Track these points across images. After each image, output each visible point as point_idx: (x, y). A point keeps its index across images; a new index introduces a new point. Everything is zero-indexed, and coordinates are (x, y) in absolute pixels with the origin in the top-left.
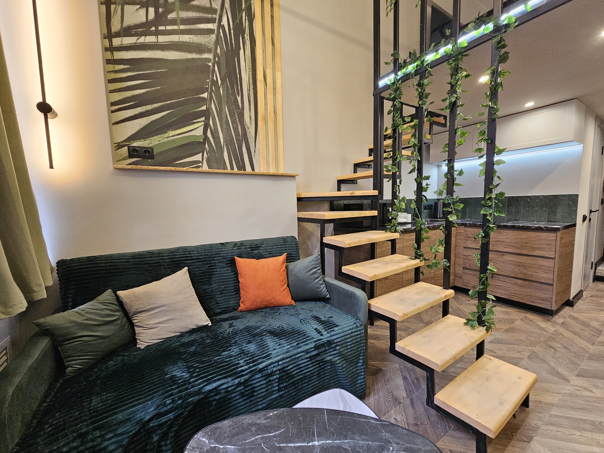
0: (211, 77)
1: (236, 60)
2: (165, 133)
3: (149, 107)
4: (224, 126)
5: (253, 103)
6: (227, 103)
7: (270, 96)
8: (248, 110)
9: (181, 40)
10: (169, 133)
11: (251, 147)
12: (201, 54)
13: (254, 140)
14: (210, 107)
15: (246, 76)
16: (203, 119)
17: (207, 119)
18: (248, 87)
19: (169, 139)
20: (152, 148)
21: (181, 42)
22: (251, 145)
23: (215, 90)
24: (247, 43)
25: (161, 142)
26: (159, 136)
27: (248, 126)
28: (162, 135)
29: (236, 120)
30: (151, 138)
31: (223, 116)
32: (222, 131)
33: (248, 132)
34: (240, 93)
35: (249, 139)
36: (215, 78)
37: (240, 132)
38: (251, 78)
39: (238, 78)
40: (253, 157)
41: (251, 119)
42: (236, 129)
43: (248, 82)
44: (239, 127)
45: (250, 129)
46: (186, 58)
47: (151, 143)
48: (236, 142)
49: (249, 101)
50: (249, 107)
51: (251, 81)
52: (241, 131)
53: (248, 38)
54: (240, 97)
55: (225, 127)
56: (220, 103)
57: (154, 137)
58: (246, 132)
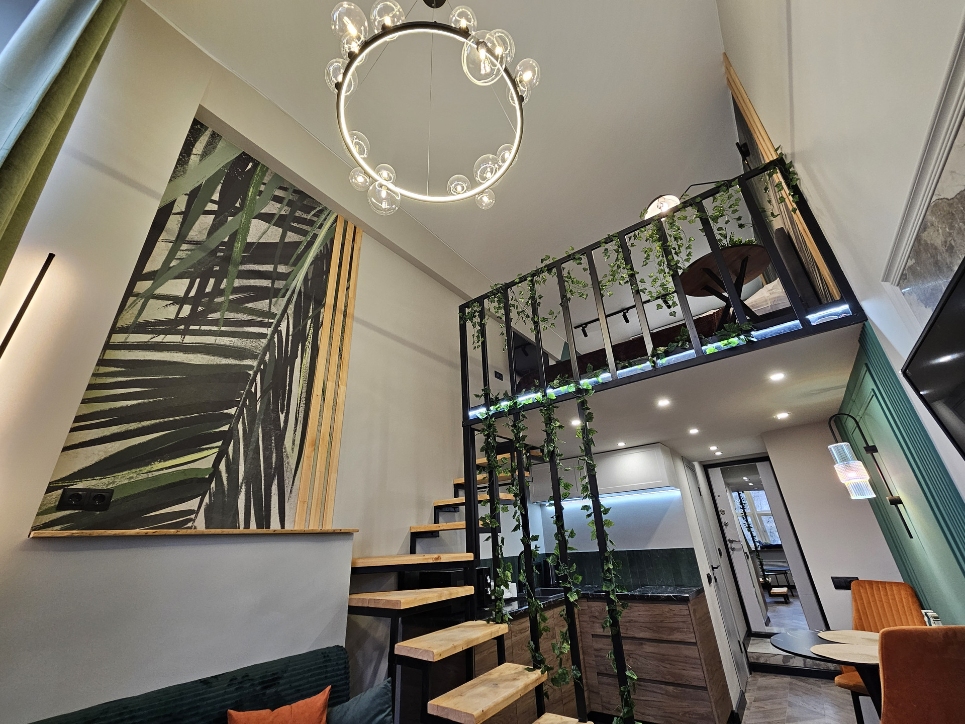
0: (247, 387)
1: (289, 370)
2: (147, 465)
3: (133, 426)
4: (251, 454)
5: (302, 423)
6: (264, 422)
7: (327, 414)
8: (293, 432)
9: (217, 342)
10: (153, 466)
11: (286, 486)
12: (241, 360)
13: (293, 474)
14: (235, 427)
15: (297, 388)
16: (219, 443)
17: (226, 445)
18: (299, 402)
19: (150, 475)
20: (111, 492)
21: (217, 345)
22: (286, 481)
23: (250, 404)
24: (307, 351)
25: (132, 480)
26: (134, 470)
27: (288, 454)
28: (140, 469)
29: (271, 445)
30: (117, 474)
31: (253, 439)
32: (245, 462)
33: (286, 462)
34: (285, 409)
35: (285, 472)
36: (253, 390)
37: (274, 462)
38: (304, 391)
39: (287, 391)
40: (286, 500)
41: (293, 444)
42: (267, 459)
43: (300, 396)
44: (274, 455)
45: (290, 458)
46: (219, 363)
47: (113, 483)
48: (263, 478)
49: (297, 419)
50: (295, 428)
51: (304, 395)
52: (276, 462)
53: (310, 346)
54: (284, 414)
55: (251, 456)
56: (252, 422)
57: (123, 473)
58: (283, 462)
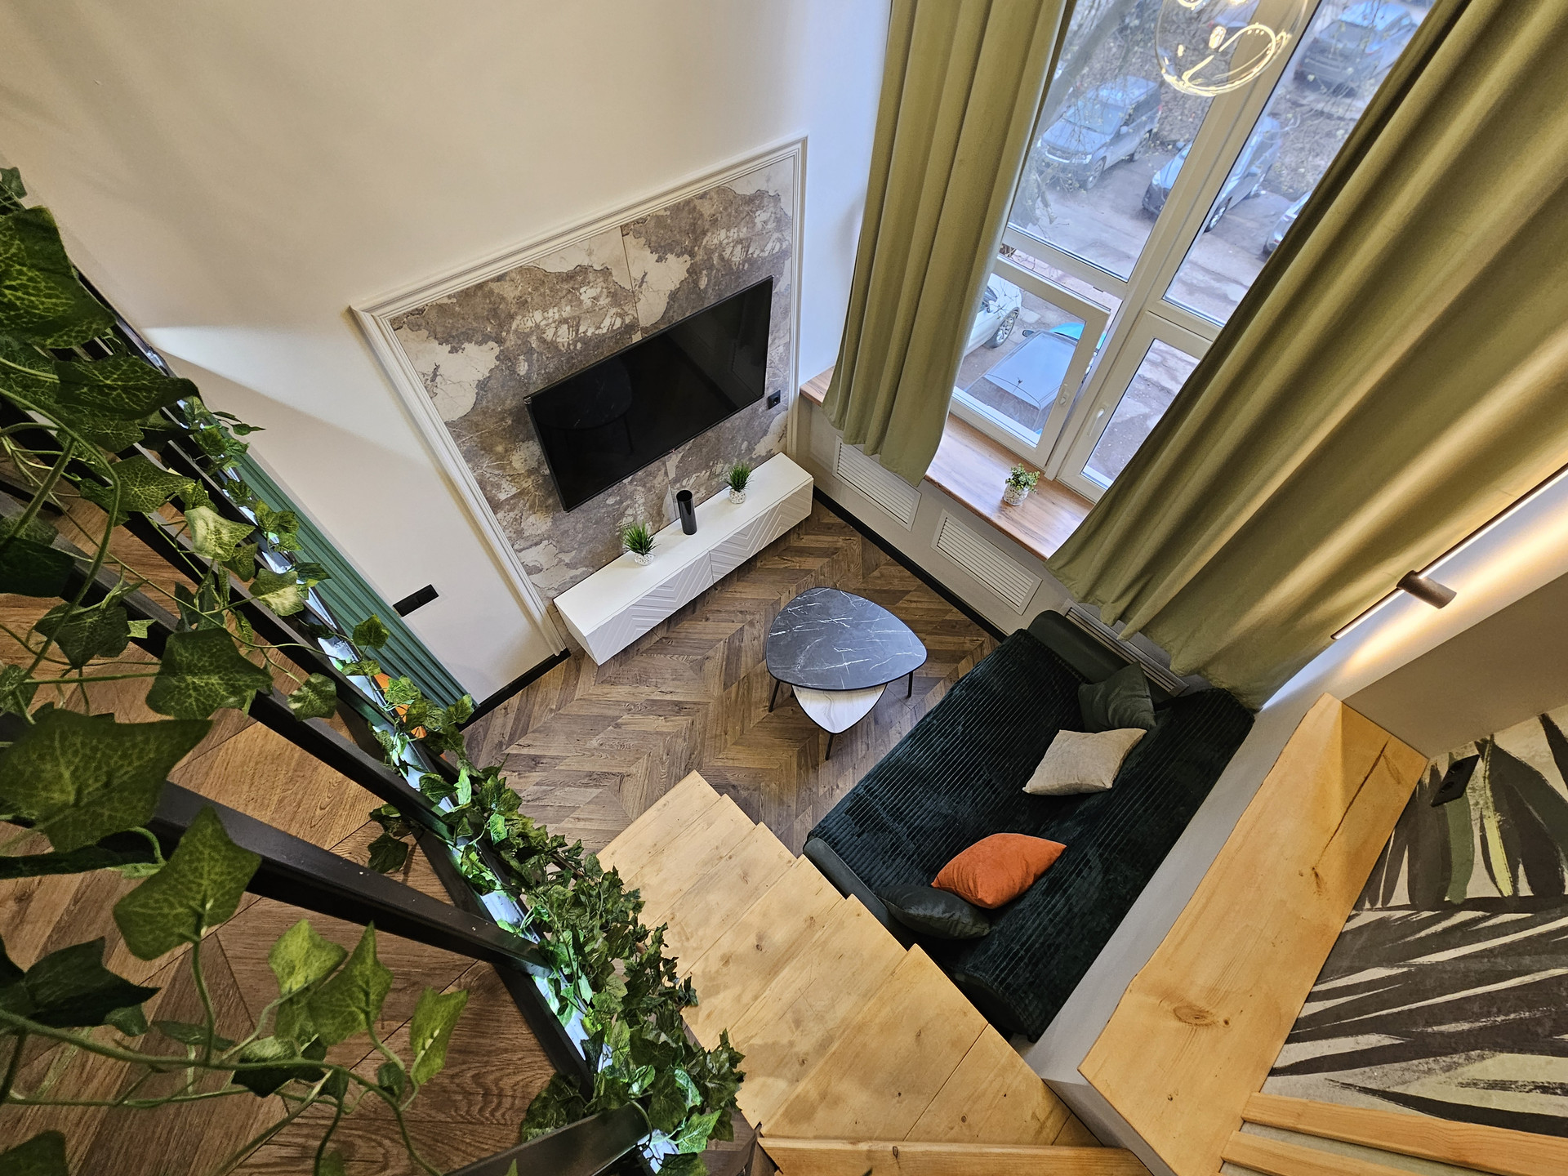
2: (1497, 809)
10: (1493, 817)
11: (1365, 1069)
16: (1525, 891)
22: (1377, 1071)
26: (1490, 799)
27: (1460, 1070)
28: (1491, 806)
29: (1501, 1013)
31: (1530, 961)
32: (1464, 957)
33: (1433, 1065)
35: (1404, 1064)
37: (1443, 1028)
40: (1326, 1075)
42: (1457, 1011)
44: (1467, 1027)
45: (1443, 1077)
52: (1441, 1033)
58: (1435, 1055)
